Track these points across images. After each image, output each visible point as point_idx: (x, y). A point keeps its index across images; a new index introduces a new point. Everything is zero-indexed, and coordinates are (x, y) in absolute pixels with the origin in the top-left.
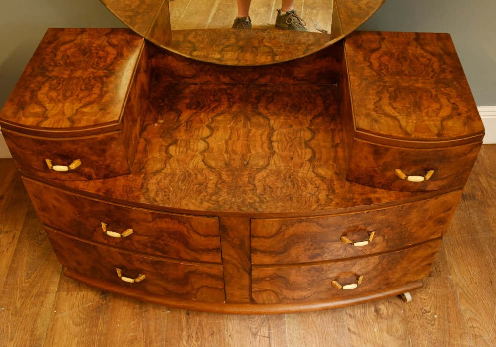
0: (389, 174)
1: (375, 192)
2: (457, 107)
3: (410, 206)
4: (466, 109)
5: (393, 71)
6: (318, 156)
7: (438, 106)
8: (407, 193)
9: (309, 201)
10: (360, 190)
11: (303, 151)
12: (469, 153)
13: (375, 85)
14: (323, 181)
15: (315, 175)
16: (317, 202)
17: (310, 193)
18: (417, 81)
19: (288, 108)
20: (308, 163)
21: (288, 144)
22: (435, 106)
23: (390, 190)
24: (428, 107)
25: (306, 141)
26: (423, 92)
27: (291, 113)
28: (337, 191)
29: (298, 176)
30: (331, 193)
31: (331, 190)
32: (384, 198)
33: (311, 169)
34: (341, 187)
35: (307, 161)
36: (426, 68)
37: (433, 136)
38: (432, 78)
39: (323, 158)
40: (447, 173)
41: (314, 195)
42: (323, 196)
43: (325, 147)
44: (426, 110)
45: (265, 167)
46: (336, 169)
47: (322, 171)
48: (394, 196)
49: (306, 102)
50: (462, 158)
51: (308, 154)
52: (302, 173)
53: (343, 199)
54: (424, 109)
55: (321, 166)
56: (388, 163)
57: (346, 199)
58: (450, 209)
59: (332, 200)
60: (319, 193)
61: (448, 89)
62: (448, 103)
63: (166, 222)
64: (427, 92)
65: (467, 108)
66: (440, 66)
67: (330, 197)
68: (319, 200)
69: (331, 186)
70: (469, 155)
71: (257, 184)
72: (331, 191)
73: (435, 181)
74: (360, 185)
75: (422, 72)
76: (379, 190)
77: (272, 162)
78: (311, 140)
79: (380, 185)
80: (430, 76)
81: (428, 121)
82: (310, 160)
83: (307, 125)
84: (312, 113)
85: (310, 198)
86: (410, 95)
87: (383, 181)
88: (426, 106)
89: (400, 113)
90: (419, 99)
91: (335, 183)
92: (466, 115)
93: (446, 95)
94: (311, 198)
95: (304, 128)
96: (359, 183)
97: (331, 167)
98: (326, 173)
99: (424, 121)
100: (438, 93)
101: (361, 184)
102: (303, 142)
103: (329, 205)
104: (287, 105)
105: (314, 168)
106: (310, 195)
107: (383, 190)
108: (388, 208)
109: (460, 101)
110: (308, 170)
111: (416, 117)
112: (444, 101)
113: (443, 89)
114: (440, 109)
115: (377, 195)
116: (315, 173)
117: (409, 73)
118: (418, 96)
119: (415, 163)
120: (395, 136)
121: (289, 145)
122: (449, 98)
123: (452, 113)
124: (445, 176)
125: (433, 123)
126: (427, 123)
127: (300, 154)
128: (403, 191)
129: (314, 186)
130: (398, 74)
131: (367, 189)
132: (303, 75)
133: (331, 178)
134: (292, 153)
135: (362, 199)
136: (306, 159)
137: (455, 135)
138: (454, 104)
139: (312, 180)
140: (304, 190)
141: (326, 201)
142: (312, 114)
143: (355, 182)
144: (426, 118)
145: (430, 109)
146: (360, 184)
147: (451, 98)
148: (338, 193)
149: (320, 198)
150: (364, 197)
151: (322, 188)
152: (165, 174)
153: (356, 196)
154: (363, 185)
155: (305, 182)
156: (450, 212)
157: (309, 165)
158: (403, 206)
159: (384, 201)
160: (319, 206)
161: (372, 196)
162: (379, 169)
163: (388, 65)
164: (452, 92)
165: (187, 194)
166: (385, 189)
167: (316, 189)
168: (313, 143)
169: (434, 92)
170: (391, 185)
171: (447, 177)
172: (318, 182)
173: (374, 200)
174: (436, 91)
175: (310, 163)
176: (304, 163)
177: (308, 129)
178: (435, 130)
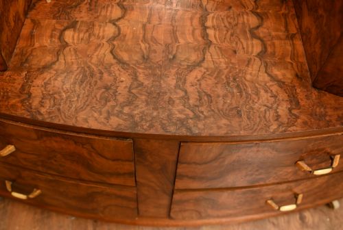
6: (269, 50)
9: (265, 117)
10: (333, 102)
11: (250, 42)
14: (281, 87)
15: (269, 78)
16: (276, 120)
17: (265, 105)
20: (257, 59)
21: (227, 31)
25: (253, 28)
28: (302, 103)
29: (245, 78)
30: (294, 107)
31: (294, 101)
33: (263, 69)
34: (307, 97)
35: (256, 56)
39: (277, 54)
41: (271, 108)
42: (283, 110)
43: (279, 38)
45: (199, 64)
46: (296, 69)
47: (278, 73)
51: (257, 47)
52: (251, 74)
55: (275, 64)
57: (316, 115)
59: (297, 117)
60: (278, 105)
63: (56, 142)
67: (294, 112)
68: (278, 117)
69: (294, 96)
71: (190, 89)
72: (294, 103)
74: (332, 95)
77: (208, 56)
78: (258, 27)
82: (261, 55)
83: (250, 7)
85: (265, 113)
91: (298, 91)
94: (268, 113)
95: (248, 11)
96: (330, 92)
97: (289, 66)
98: (284, 75)
101: (334, 94)
102: (247, 30)
103: (293, 125)
105: (266, 67)
106: (266, 108)
110: (259, 71)
116: (269, 75)
121: (229, 33)
127: (245, 47)
129: (269, 94)
133: (291, 83)
134: (234, 45)
136: (254, 54)
139: (266, 85)
140: (256, 101)
141: (289, 119)
143: (326, 91)
148: (304, 105)
149: (279, 113)
150: (340, 113)
151: (281, 99)
152: (56, 70)
153: (330, 112)
154: (336, 94)
155: (256, 87)
157: (259, 63)
160: (279, 126)
165: (87, 103)
167: (273, 99)
168: (262, 32)
172: (275, 88)
175: (261, 60)
176: (253, 60)
177: (252, 12)
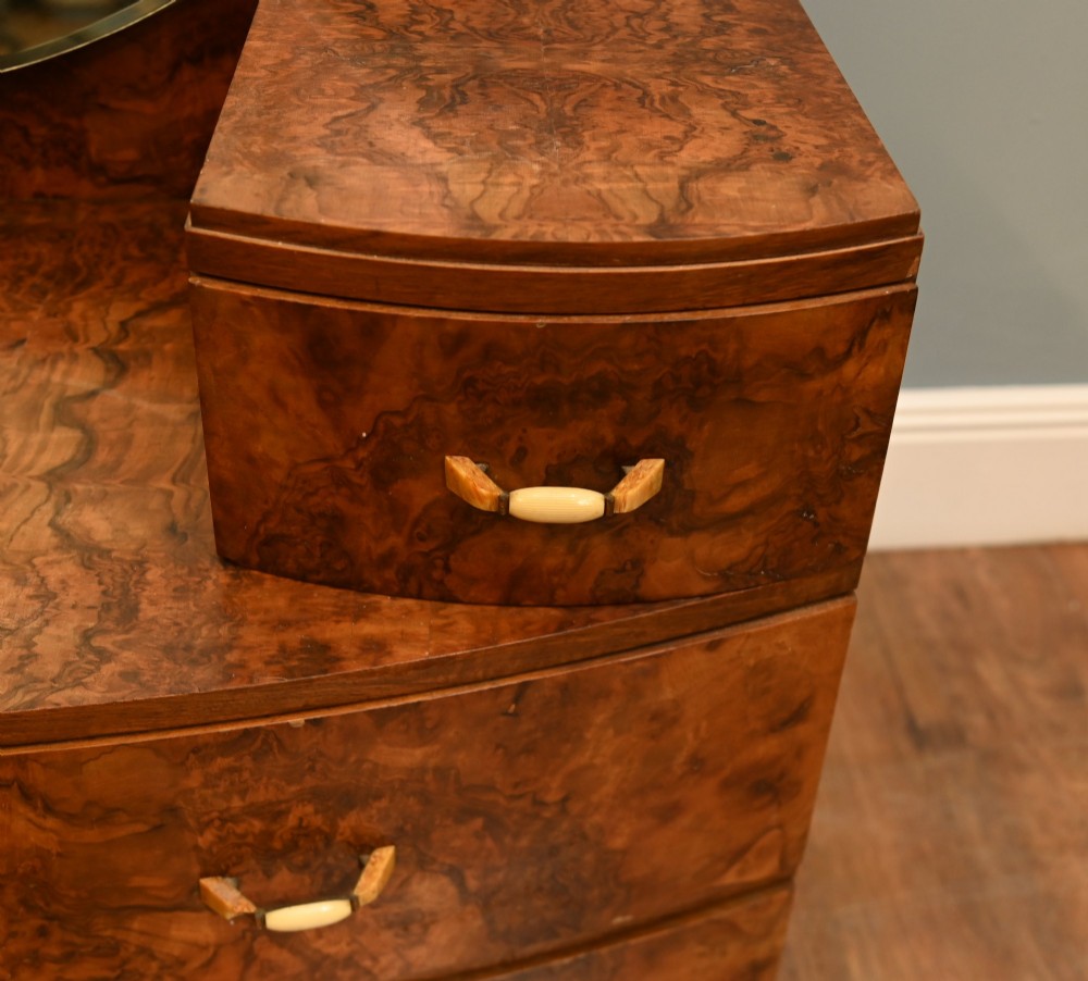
0: (419, 493)
1: (359, 615)
2: (773, 133)
3: (564, 687)
4: (822, 141)
5: (473, 29)
6: (103, 456)
7: (676, 130)
8: (542, 611)
10: (281, 602)
11: (37, 438)
13: (365, 67)
14: (87, 565)
15: (55, 541)
16: (13, 671)
18: (583, 55)
19: (37, 280)
20: (40, 486)
22: (656, 129)
23: (448, 598)
24: (621, 132)
25: (69, 398)
26: (604, 86)
27: (44, 293)
28: (147, 611)
30: (109, 625)
31: (121, 608)
32: (405, 639)
33: (48, 508)
34: (180, 593)
35: (40, 478)
36: (635, 22)
37: (621, 233)
38: (659, 46)
39: (123, 468)
40: (742, 485)
41: (12, 632)
42: (60, 638)
44: (604, 143)
46: (177, 511)
47: (96, 523)
48: (465, 626)
49: (126, 257)
53: (169, 650)
54: (594, 139)
55: (100, 498)
56: (398, 421)
57: (189, 648)
59: (104, 656)
60: (47, 622)
61: (732, 78)
62: (729, 120)
64: (625, 86)
65: (826, 136)
66: (707, 17)
67: (97, 642)
68: (30, 656)
69: (126, 592)
72: (115, 613)
73: (686, 530)
74: (286, 582)
75: (615, 30)
76: (385, 601)
78: (91, 395)
79: (390, 574)
80: (652, 41)
81: (605, 179)
82: (53, 478)
83: (98, 337)
84: (143, 295)
86: (536, 98)
87: (395, 541)
88: (613, 128)
89: (461, 153)
90: (575, 109)
91: (153, 574)
92: (818, 162)
93: (720, 97)
95: (80, 349)
96: (280, 573)
97: (155, 503)
98: (119, 530)
99: (587, 178)
100: (681, 89)
101: (294, 577)
102: (49, 401)
103: (78, 683)
104: (32, 271)
105: (59, 509)
107: (409, 602)
108: (437, 695)
109: (790, 114)
110: (25, 521)
111: (543, 164)
112: (709, 114)
113: (708, 80)
114: (681, 143)
115: (368, 628)
116: (59, 532)
117: (547, 32)
118: (574, 99)
122: (734, 104)
123: (745, 151)
124: (736, 502)
125: (640, 185)
126: (603, 187)
127: (12, 449)
128: (518, 605)
129: (29, 591)
130: (491, 35)
131: (323, 597)
133: (136, 553)
135: (283, 649)
136: (34, 472)
138: (758, 122)
139: (29, 562)
141: (67, 664)
142: (138, 299)
143: (263, 568)
144: (598, 170)
145: (628, 141)
146: (286, 575)
147: (747, 106)
148: (153, 620)
149: (38, 649)
150: (293, 637)
151: (70, 600)
153: (251, 635)
154: (302, 576)
156: (802, 731)
157: (43, 497)
158: (525, 685)
159: (405, 655)
160: (17, 688)
161: (342, 633)
162: (359, 465)
163: (451, 12)
164: (754, 87)
166: (419, 596)
167: (36, 604)
168: (94, 411)
169: (658, 88)
170: (447, 569)
172: (62, 570)
173: (346, 649)
174: (673, 84)
175: (50, 488)
176: (19, 490)
177: (97, 351)
178: (639, 211)
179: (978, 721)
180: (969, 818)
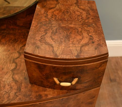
0: (51, 80)
1: (45, 91)
2: (92, 38)
3: (67, 98)
4: (98, 40)
5: (59, 19)
6: (18, 67)
7: (81, 37)
8: (65, 90)
9: (3, 97)
10: (36, 89)
11: (11, 65)
12: (99, 67)
13: (46, 26)
14: (16, 83)
15: (12, 80)
16: (7, 98)
17: (6, 92)
18: (71, 23)
19: (11, 41)
20: (11, 72)
21: (4, 60)
22: (79, 37)
23: (54, 89)
24: (75, 38)
25: (14, 59)
26: (73, 29)
27: (12, 43)
28: (22, 90)
29: (2, 80)
30: (18, 92)
31: (19, 89)
32: (50, 94)
33: (11, 76)
34: (26, 87)
35: (11, 71)
36: (78, 17)
37: (73, 57)
38: (80, 22)
39: (20, 69)
40: (87, 79)
41: (7, 93)
42: (12, 94)
44: (72, 40)
46: (26, 76)
47: (17, 77)
48: (56, 93)
49: (21, 38)
50: (96, 70)
51: (13, 66)
52: (5, 78)
53: (24, 95)
54: (71, 40)
55: (17, 74)
56: (48, 74)
57: (26, 95)
58: (94, 97)
59: (17, 96)
60: (11, 91)
61: (89, 28)
62: (88, 36)
64: (76, 29)
65: (99, 39)
66: (87, 16)
69: (20, 87)
70: (100, 68)
72: (19, 90)
73: (81, 83)
74: (37, 86)
75: (76, 19)
76: (48, 89)
78: (17, 58)
79: (48, 86)
80: (80, 21)
81: (72, 47)
82: (13, 70)
83: (18, 50)
84: (23, 43)
85: (4, 95)
86: (65, 32)
87: (48, 84)
88: (74, 37)
89: (55, 42)
90: (69, 34)
91: (23, 85)
92: (97, 43)
93: (87, 31)
94: (5, 95)
95: (16, 51)
97: (23, 74)
98: (19, 78)
99: (69, 47)
100: (82, 30)
101: (38, 86)
102: (12, 59)
103: (14, 100)
104: (11, 39)
105: (13, 75)
106: (5, 92)
107: (50, 89)
108: (53, 100)
109: (95, 34)
110: (9, 77)
111: (65, 44)
112: (85, 34)
113: (86, 28)
114: (81, 40)
115: (46, 93)
116: (13, 78)
117: (68, 19)
118: (69, 32)
119: (65, 74)
120: (48, 57)
121: (4, 61)
123: (89, 41)
124: (86, 81)
125: (76, 48)
126: (71, 48)
127: (8, 66)
128: (62, 90)
129: (9, 87)
130: (61, 20)
131: (41, 88)
132: (22, 24)
133: (21, 82)
134: (4, 66)
135: (36, 96)
136: (10, 70)
137: (89, 56)
138: (91, 36)
139: (9, 83)
140: (2, 90)
141: (13, 97)
142: (23, 44)
143: (35, 84)
144: (71, 45)
145: (75, 39)
146: (37, 85)
147: (90, 33)
148: (23, 91)
149: (10, 95)
150: (38, 94)
151: (14, 88)
153: (33, 94)
154: (39, 86)
157: (11, 73)
158: (63, 99)
159: (50, 96)
160: (8, 100)
161: (43, 93)
162: (44, 77)
163: (56, 16)
164: (91, 29)
166: (51, 88)
167: (10, 89)
169: (80, 30)
170: (54, 87)
171: (88, 81)
172: (13, 84)
173: (43, 96)
174: (82, 29)
175: (12, 72)
176: (9, 72)
177: (18, 52)
178: (75, 53)
179: (118, 79)
180: (116, 91)
